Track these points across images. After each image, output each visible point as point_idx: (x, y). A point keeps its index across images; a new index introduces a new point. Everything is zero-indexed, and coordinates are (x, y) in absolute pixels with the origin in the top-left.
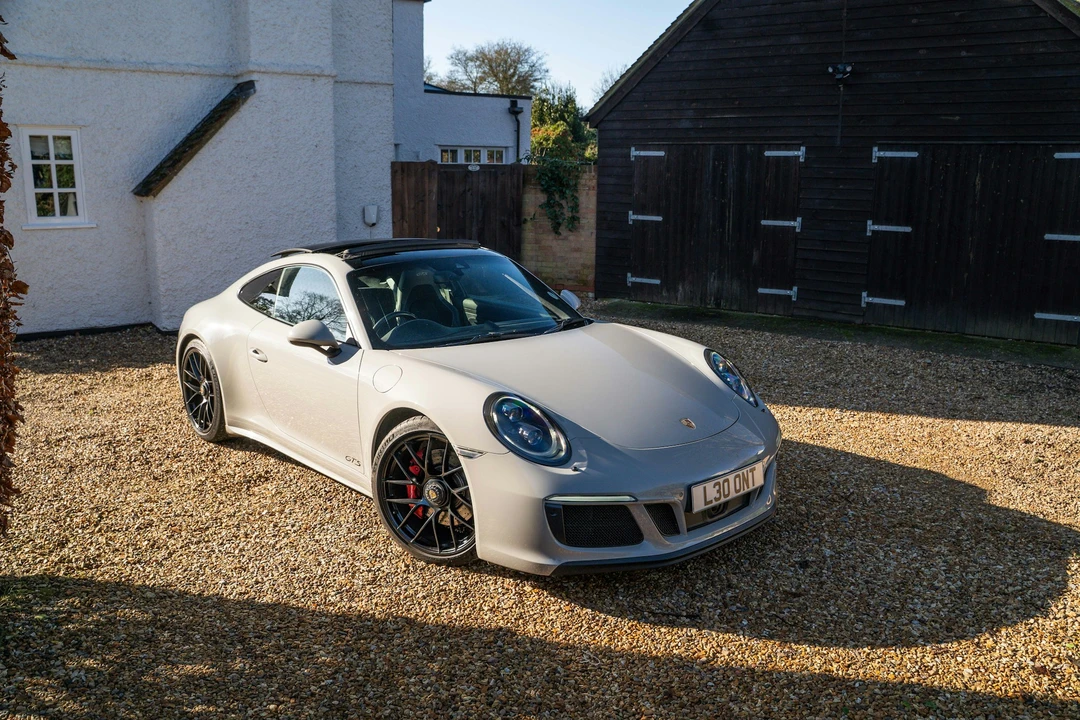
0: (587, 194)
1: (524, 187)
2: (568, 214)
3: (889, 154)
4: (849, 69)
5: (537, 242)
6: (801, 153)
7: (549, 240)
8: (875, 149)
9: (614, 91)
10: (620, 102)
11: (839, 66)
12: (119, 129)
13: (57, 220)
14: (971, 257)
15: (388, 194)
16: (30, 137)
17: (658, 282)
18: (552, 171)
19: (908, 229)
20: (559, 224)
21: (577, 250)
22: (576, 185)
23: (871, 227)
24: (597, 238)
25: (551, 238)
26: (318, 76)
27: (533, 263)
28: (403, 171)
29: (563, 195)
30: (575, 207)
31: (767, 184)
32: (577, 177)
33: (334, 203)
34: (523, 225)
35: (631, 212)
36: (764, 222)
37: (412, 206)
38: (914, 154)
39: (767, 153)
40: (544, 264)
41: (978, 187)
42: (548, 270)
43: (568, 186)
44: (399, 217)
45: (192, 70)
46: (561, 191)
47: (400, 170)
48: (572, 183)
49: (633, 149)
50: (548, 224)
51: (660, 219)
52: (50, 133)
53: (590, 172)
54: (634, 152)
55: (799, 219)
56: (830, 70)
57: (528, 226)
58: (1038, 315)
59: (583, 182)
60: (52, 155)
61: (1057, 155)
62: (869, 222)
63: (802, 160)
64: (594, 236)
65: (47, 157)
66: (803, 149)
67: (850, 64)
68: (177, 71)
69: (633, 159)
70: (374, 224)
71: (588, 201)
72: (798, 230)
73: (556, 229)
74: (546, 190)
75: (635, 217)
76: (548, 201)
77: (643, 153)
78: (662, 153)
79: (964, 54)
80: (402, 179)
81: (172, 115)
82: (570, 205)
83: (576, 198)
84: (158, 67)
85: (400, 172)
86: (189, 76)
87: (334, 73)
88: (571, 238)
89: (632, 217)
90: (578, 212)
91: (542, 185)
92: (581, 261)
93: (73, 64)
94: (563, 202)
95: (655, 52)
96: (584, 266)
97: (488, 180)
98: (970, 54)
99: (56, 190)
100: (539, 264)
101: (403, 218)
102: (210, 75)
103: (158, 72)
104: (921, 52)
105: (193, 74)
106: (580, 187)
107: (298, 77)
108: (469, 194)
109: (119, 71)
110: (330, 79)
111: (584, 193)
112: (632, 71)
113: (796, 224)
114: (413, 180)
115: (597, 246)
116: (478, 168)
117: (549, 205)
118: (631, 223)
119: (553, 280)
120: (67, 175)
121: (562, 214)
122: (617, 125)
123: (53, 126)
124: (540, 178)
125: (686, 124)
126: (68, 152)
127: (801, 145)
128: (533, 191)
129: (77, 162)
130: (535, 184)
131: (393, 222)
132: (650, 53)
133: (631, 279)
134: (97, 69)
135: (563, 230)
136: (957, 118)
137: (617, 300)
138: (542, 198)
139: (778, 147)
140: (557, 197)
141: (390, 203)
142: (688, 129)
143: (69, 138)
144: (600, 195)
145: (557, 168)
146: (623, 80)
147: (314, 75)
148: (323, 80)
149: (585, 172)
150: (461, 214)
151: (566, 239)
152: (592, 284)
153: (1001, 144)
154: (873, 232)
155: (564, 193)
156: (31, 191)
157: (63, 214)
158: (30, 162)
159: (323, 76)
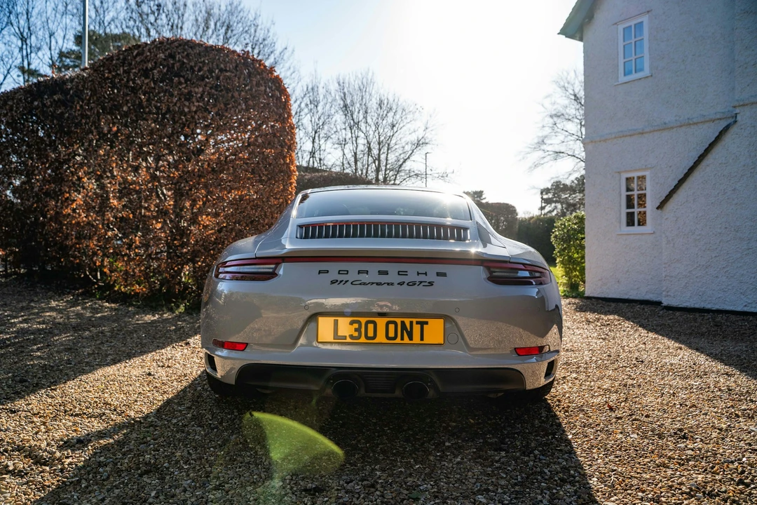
12: (670, 167)
13: (636, 229)
16: (627, 179)
45: (718, 116)
52: (635, 175)
60: (636, 189)
65: (633, 190)
68: (708, 119)
84: (695, 120)
86: (717, 122)
93: (647, 130)
99: (636, 210)
103: (696, 124)
105: (720, 119)
109: (672, 128)
120: (643, 200)
123: (636, 170)
126: (644, 185)
129: (648, 192)
134: (660, 130)
143: (645, 177)
156: (624, 211)
157: (639, 225)
158: (624, 193)
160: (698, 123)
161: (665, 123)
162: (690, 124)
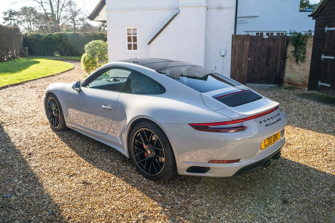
0: (310, 47)
1: (287, 44)
2: (301, 55)
5: (290, 66)
7: (294, 65)
10: (324, 7)
12: (148, 26)
13: (132, 51)
16: (128, 29)
17: (329, 85)
18: (296, 38)
20: (298, 59)
21: (304, 70)
22: (305, 43)
24: (311, 66)
27: (288, 74)
28: (236, 38)
30: (305, 52)
32: (306, 40)
34: (286, 59)
35: (323, 55)
37: (239, 50)
40: (292, 75)
42: (293, 77)
44: (234, 54)
45: (168, 8)
47: (235, 37)
48: (302, 43)
49: (327, 27)
50: (294, 59)
51: (333, 58)
52: (132, 28)
53: (311, 38)
54: (327, 29)
57: (288, 60)
59: (308, 42)
60: (132, 34)
64: (310, 64)
65: (131, 34)
68: (164, 8)
69: (326, 32)
70: (223, 56)
71: (309, 50)
73: (297, 61)
74: (294, 45)
76: (295, 50)
77: (330, 29)
80: (236, 41)
81: (162, 21)
82: (302, 51)
83: (305, 49)
85: (235, 38)
87: (206, 5)
88: (302, 65)
89: (323, 57)
90: (305, 54)
92: (305, 75)
93: (137, 9)
94: (300, 50)
96: (305, 77)
97: (271, 42)
99: (132, 43)
100: (290, 75)
102: (173, 9)
103: (159, 9)
105: (168, 9)
106: (307, 44)
107: (194, 7)
108: (263, 47)
109: (149, 10)
110: (205, 7)
111: (308, 47)
114: (240, 41)
115: (311, 69)
116: (267, 37)
117: (295, 52)
118: (322, 59)
119: (294, 81)
120: (135, 39)
121: (299, 55)
122: (322, 17)
123: (133, 26)
124: (293, 41)
126: (136, 33)
128: (291, 46)
129: (137, 36)
130: (291, 43)
131: (232, 56)
133: (320, 83)
134: (143, 10)
135: (299, 62)
137: (314, 92)
138: (293, 49)
140: (298, 48)
141: (231, 49)
143: (136, 29)
144: (313, 47)
145: (298, 37)
147: (199, 6)
148: (202, 8)
149: (309, 38)
151: (300, 65)
152: (307, 84)
155: (301, 47)
156: (127, 43)
157: (134, 49)
158: (127, 36)
159: (202, 6)
160: (160, 9)
161: (146, 7)
162: (156, 9)
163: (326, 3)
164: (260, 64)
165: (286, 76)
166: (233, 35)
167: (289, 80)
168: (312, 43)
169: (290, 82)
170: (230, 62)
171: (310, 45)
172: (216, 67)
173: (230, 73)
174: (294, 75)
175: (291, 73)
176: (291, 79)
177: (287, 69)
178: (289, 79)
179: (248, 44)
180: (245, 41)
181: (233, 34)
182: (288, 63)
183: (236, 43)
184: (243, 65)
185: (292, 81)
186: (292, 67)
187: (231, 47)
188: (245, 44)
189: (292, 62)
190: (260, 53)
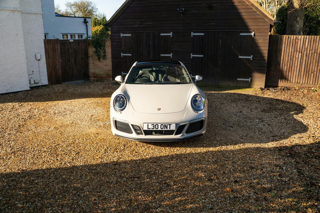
0: (108, 48)
1: (88, 46)
2: (102, 54)
3: (196, 34)
4: (183, 9)
5: (94, 63)
6: (171, 34)
7: (97, 63)
8: (192, 33)
9: (115, 16)
10: (116, 19)
11: (181, 8)
14: (220, 63)
15: (43, 50)
18: (96, 41)
19: (202, 56)
20: (100, 58)
21: (106, 65)
22: (104, 45)
23: (192, 55)
24: (112, 62)
25: (98, 62)
26: (15, 11)
27: (93, 70)
28: (48, 42)
29: (101, 49)
30: (105, 52)
31: (162, 44)
32: (105, 43)
33: (25, 53)
34: (89, 58)
35: (122, 53)
36: (161, 55)
37: (52, 54)
38: (203, 34)
39: (161, 34)
40: (96, 70)
41: (221, 43)
42: (98, 72)
43: (102, 46)
44: (48, 57)
46: (100, 47)
48: (103, 45)
49: (121, 34)
50: (96, 57)
51: (131, 55)
53: (109, 41)
54: (122, 35)
55: (171, 54)
56: (178, 9)
57: (90, 58)
58: (238, 79)
59: (106, 44)
61: (241, 34)
62: (191, 54)
63: (171, 36)
66: (171, 33)
67: (183, 8)
69: (121, 37)
70: (39, 60)
71: (109, 50)
72: (171, 57)
73: (99, 59)
74: (95, 47)
75: (123, 55)
76: (96, 50)
77: (124, 35)
78: (130, 35)
79: (215, 5)
80: (48, 45)
82: (103, 51)
83: (105, 49)
85: (47, 43)
87: (21, 10)
88: (104, 62)
89: (122, 55)
90: (105, 54)
91: (94, 46)
92: (108, 69)
94: (101, 51)
95: (126, 4)
96: (109, 70)
97: (76, 45)
98: (217, 5)
100: (95, 70)
101: (49, 57)
104: (203, 4)
106: (106, 46)
107: (8, 11)
108: (70, 49)
110: (20, 12)
111: (107, 48)
112: (120, 10)
113: (171, 55)
114: (52, 45)
115: (112, 64)
116: (73, 41)
117: (96, 52)
119: (99, 75)
121: (101, 54)
122: (116, 26)
124: (93, 43)
125: (137, 26)
127: (171, 32)
128: (91, 48)
130: (92, 45)
131: (46, 59)
132: (125, 4)
133: (123, 74)
135: (101, 59)
136: (214, 23)
138: (94, 50)
139: (165, 33)
140: (99, 49)
141: (44, 53)
142: (138, 27)
144: (112, 48)
145: (98, 40)
146: (117, 12)
147: (14, 11)
148: (17, 13)
149: (107, 41)
150: (68, 55)
151: (102, 62)
152: (111, 76)
153: (226, 31)
154: (193, 57)
155: (101, 48)
159: (17, 11)
163: (118, 16)
164: (70, 64)
165: (91, 72)
166: (44, 40)
167: (94, 75)
168: (110, 44)
169: (95, 76)
170: (45, 65)
171: (109, 47)
172: (33, 72)
173: (47, 75)
174: (98, 70)
175: (95, 69)
176: (96, 74)
177: (91, 66)
178: (94, 73)
179: (59, 47)
180: (56, 45)
181: (44, 38)
182: (91, 61)
183: (48, 47)
184: (58, 66)
185: (97, 75)
186: (95, 64)
187: (44, 51)
188: (56, 48)
189: (94, 60)
190: (69, 55)
